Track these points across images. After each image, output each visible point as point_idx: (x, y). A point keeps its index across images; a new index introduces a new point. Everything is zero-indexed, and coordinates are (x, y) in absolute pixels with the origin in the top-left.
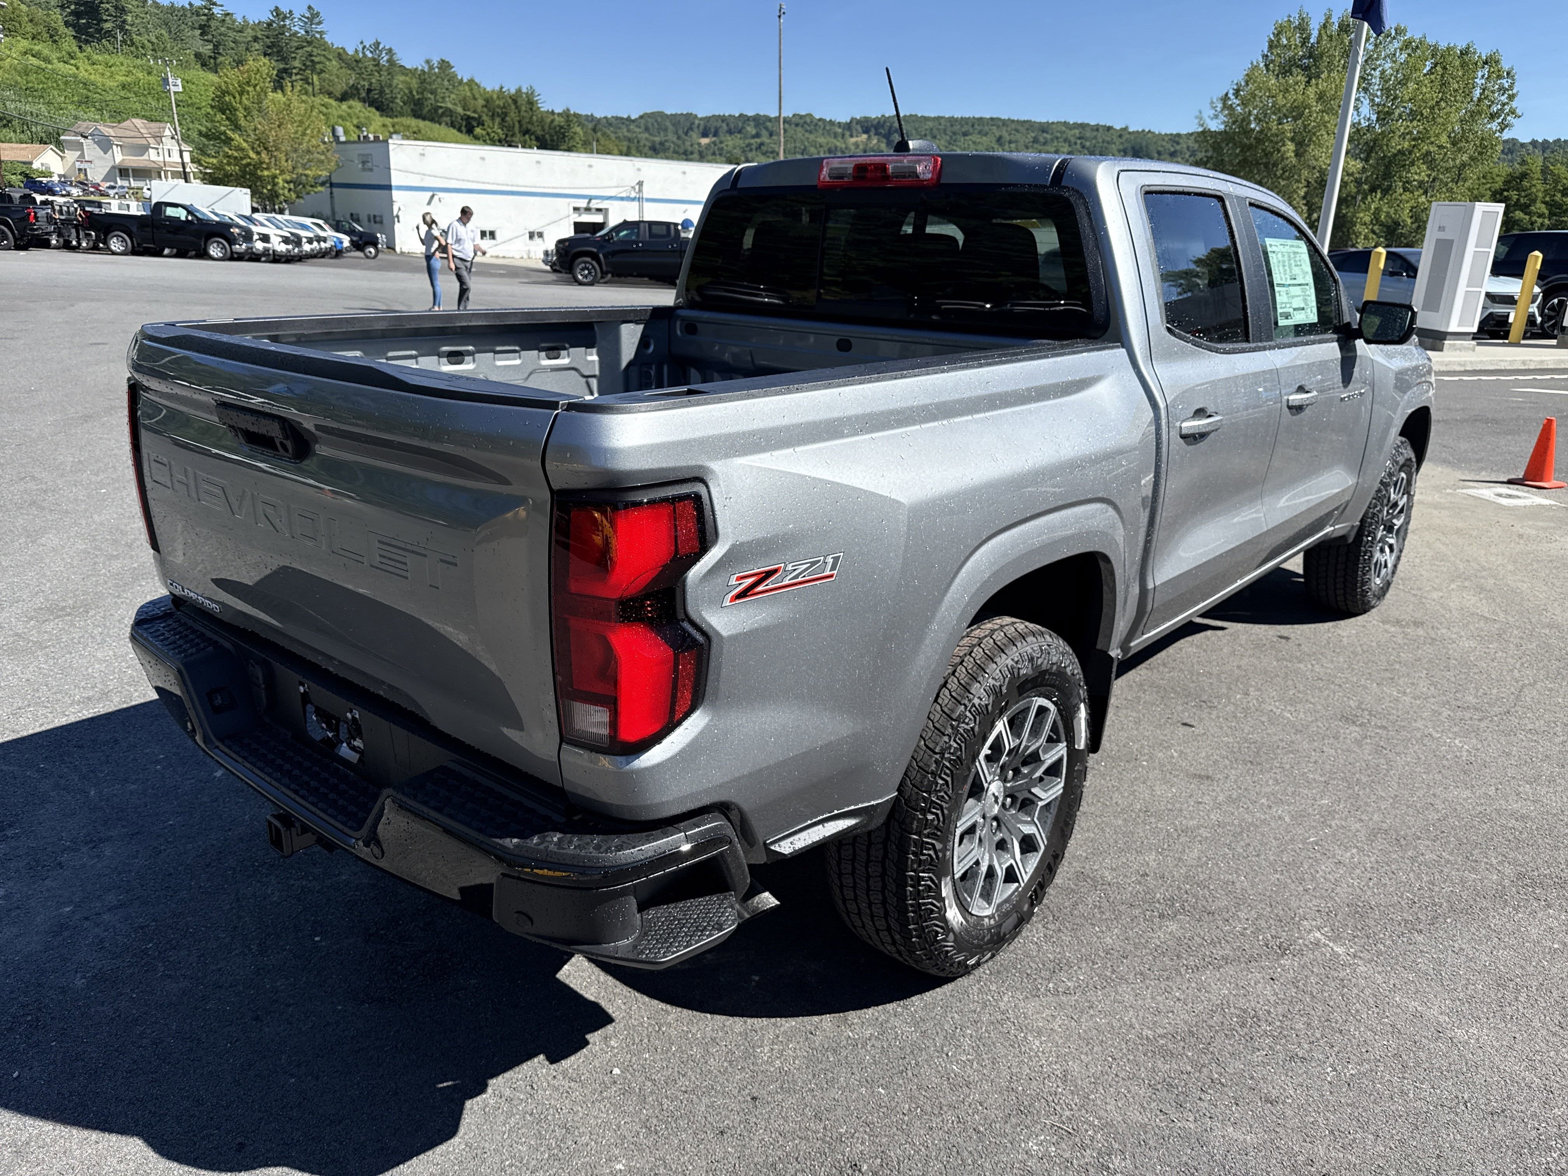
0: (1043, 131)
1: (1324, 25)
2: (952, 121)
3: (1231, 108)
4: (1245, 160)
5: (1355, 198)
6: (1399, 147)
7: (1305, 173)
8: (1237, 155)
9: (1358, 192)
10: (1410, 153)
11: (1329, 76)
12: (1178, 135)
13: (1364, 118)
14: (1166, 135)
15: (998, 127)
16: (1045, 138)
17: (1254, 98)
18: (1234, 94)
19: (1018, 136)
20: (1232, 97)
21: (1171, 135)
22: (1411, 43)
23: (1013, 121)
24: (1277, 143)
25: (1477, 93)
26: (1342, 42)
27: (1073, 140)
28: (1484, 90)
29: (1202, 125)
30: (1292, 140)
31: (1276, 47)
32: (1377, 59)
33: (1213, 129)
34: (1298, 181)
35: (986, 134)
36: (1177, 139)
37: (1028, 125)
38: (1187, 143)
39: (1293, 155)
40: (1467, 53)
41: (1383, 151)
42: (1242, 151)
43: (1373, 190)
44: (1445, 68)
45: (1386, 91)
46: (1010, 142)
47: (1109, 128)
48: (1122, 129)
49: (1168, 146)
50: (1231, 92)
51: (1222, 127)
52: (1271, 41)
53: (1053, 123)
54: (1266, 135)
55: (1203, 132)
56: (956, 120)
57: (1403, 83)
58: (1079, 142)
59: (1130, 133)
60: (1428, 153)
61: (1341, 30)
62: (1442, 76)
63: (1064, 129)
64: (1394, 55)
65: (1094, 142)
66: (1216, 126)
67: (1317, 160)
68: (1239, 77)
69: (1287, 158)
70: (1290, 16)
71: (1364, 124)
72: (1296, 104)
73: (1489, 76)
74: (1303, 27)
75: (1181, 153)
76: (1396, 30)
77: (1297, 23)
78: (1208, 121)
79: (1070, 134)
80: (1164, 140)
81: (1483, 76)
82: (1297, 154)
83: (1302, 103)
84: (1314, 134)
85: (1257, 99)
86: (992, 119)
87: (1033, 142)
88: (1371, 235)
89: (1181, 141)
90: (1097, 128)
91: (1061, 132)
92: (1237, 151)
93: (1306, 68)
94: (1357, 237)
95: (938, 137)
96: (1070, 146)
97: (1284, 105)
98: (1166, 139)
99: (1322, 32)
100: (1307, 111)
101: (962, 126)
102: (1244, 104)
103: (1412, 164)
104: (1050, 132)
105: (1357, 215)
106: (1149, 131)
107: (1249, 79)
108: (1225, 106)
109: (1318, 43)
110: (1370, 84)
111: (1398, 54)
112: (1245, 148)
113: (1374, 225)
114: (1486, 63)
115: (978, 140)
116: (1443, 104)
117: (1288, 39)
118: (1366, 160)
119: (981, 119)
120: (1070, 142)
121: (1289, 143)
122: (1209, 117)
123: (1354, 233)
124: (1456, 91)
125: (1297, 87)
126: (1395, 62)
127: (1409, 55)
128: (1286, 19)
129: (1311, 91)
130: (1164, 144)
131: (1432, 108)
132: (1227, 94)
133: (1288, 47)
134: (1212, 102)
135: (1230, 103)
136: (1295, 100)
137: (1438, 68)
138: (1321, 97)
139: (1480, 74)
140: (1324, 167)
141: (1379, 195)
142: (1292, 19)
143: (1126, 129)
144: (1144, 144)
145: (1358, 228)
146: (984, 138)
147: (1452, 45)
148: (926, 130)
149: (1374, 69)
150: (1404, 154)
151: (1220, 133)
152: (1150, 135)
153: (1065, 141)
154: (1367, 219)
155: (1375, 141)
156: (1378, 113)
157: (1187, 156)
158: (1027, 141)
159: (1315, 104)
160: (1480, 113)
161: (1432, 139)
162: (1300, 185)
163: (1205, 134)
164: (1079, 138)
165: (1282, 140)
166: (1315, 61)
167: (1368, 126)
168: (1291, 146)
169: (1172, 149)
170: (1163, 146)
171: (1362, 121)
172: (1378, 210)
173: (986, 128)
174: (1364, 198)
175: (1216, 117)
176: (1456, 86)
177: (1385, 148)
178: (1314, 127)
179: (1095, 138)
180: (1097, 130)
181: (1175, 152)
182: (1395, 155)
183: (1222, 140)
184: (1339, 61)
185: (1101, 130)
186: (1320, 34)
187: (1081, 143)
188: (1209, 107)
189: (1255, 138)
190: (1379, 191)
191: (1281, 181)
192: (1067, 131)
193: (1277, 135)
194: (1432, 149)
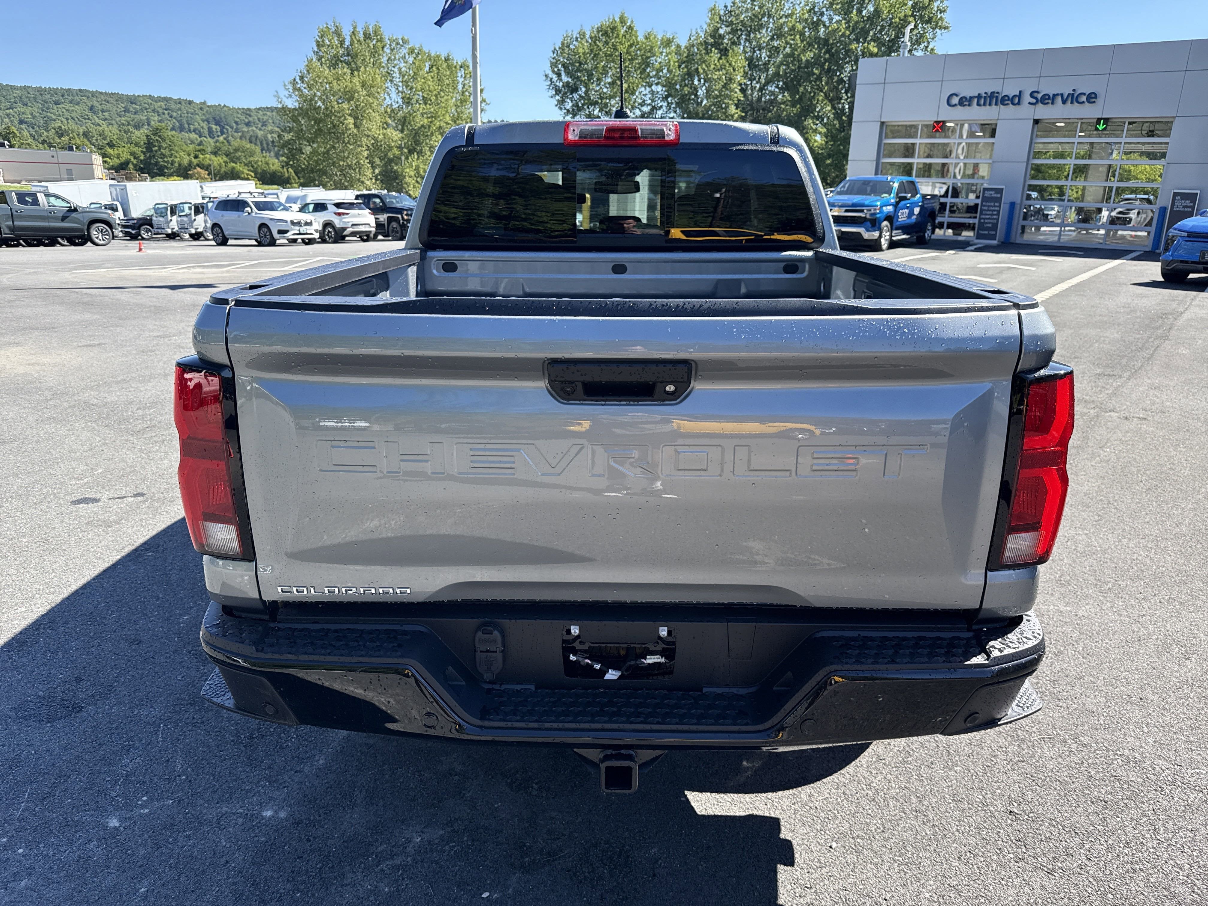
0: (132, 103)
1: (353, 32)
2: (41, 91)
3: (299, 90)
4: (320, 130)
5: (400, 159)
6: (422, 123)
7: (364, 139)
8: (313, 126)
9: (402, 154)
10: (429, 126)
11: (365, 70)
12: (249, 109)
13: (394, 101)
14: (239, 109)
15: (88, 97)
16: (134, 108)
17: (316, 83)
18: (300, 80)
19: (109, 105)
20: (299, 82)
21: (243, 109)
22: (414, 50)
23: (101, 93)
24: (340, 117)
25: (460, 87)
26: (369, 46)
27: (161, 111)
28: (464, 85)
29: (281, 103)
30: (350, 115)
31: (323, 46)
32: (394, 60)
33: (289, 107)
34: (362, 146)
35: (78, 104)
36: (248, 112)
37: (119, 98)
38: (257, 116)
39: (353, 126)
40: (449, 59)
41: (411, 126)
42: (315, 123)
43: (411, 152)
44: (438, 69)
45: (406, 83)
46: (103, 111)
47: (190, 102)
48: (201, 103)
49: (243, 117)
50: (298, 78)
51: (297, 105)
52: (317, 42)
53: (139, 96)
54: (331, 111)
55: (283, 108)
56: (45, 90)
57: (415, 77)
58: (166, 112)
59: (208, 107)
60: (440, 128)
61: (365, 37)
62: (438, 73)
63: (150, 101)
64: (405, 57)
65: (179, 112)
66: (292, 103)
67: (370, 130)
68: (302, 67)
69: (350, 129)
70: (327, 24)
71: (395, 106)
72: (347, 89)
73: (465, 77)
74: (338, 33)
75: (254, 123)
76: (402, 40)
77: (334, 30)
78: (285, 99)
79: (157, 105)
80: (238, 113)
81: (462, 76)
82: (356, 126)
83: (352, 88)
84: (365, 111)
85: (319, 84)
86: (80, 90)
87: (125, 111)
88: (417, 185)
89: (252, 114)
90: (179, 102)
91: (148, 104)
92: (313, 123)
93: (348, 63)
94: (408, 186)
95: (29, 104)
96: (158, 115)
97: (339, 90)
98: (240, 112)
99: (353, 37)
100: (356, 94)
101: (52, 96)
102: (310, 87)
103: (432, 134)
104: (139, 103)
105: (405, 170)
106: (225, 105)
107: (309, 68)
108: (295, 89)
109: (351, 45)
110: (393, 77)
111: (407, 57)
112: (318, 121)
113: (417, 178)
114: (461, 67)
115: (71, 109)
116: (442, 94)
117: (330, 41)
118: (402, 131)
119: (69, 90)
120: (158, 112)
121: (350, 118)
122: (285, 96)
123: (406, 183)
124: (448, 85)
125: (345, 77)
126: (406, 62)
127: (415, 58)
128: (325, 26)
129: (356, 80)
130: (239, 116)
131: (436, 96)
132: (295, 80)
133: (331, 46)
134: (285, 85)
135: (299, 86)
136: (346, 87)
137: (434, 68)
138: (363, 84)
139: (459, 74)
140: (376, 136)
141: (416, 157)
142: (329, 26)
143: (204, 103)
144: (223, 116)
145: (408, 179)
146: (77, 107)
147: (438, 53)
148: (15, 97)
149: (394, 67)
150: (425, 128)
151: (295, 109)
152: (225, 108)
153: (154, 111)
154: (412, 173)
155: (405, 117)
156: (403, 98)
157: (259, 126)
158: (119, 110)
159: (361, 90)
160: (466, 101)
161: (441, 118)
162: (363, 149)
163: (283, 110)
164: (166, 110)
165: (343, 115)
166: (352, 58)
167: (398, 107)
168: (350, 121)
169: (247, 120)
170: (238, 118)
171: (393, 104)
172: (417, 167)
173: (76, 98)
174: (407, 158)
175: (290, 96)
176: (447, 82)
177: (412, 123)
178: (363, 107)
179: (180, 109)
180: (180, 103)
181: (249, 122)
182: (420, 128)
183: (299, 115)
184: (370, 60)
185: (183, 103)
186: (352, 39)
187: (169, 114)
188: (283, 88)
189: (323, 113)
190: (415, 153)
191: (348, 145)
192: (153, 103)
193: (339, 112)
194: (442, 124)
